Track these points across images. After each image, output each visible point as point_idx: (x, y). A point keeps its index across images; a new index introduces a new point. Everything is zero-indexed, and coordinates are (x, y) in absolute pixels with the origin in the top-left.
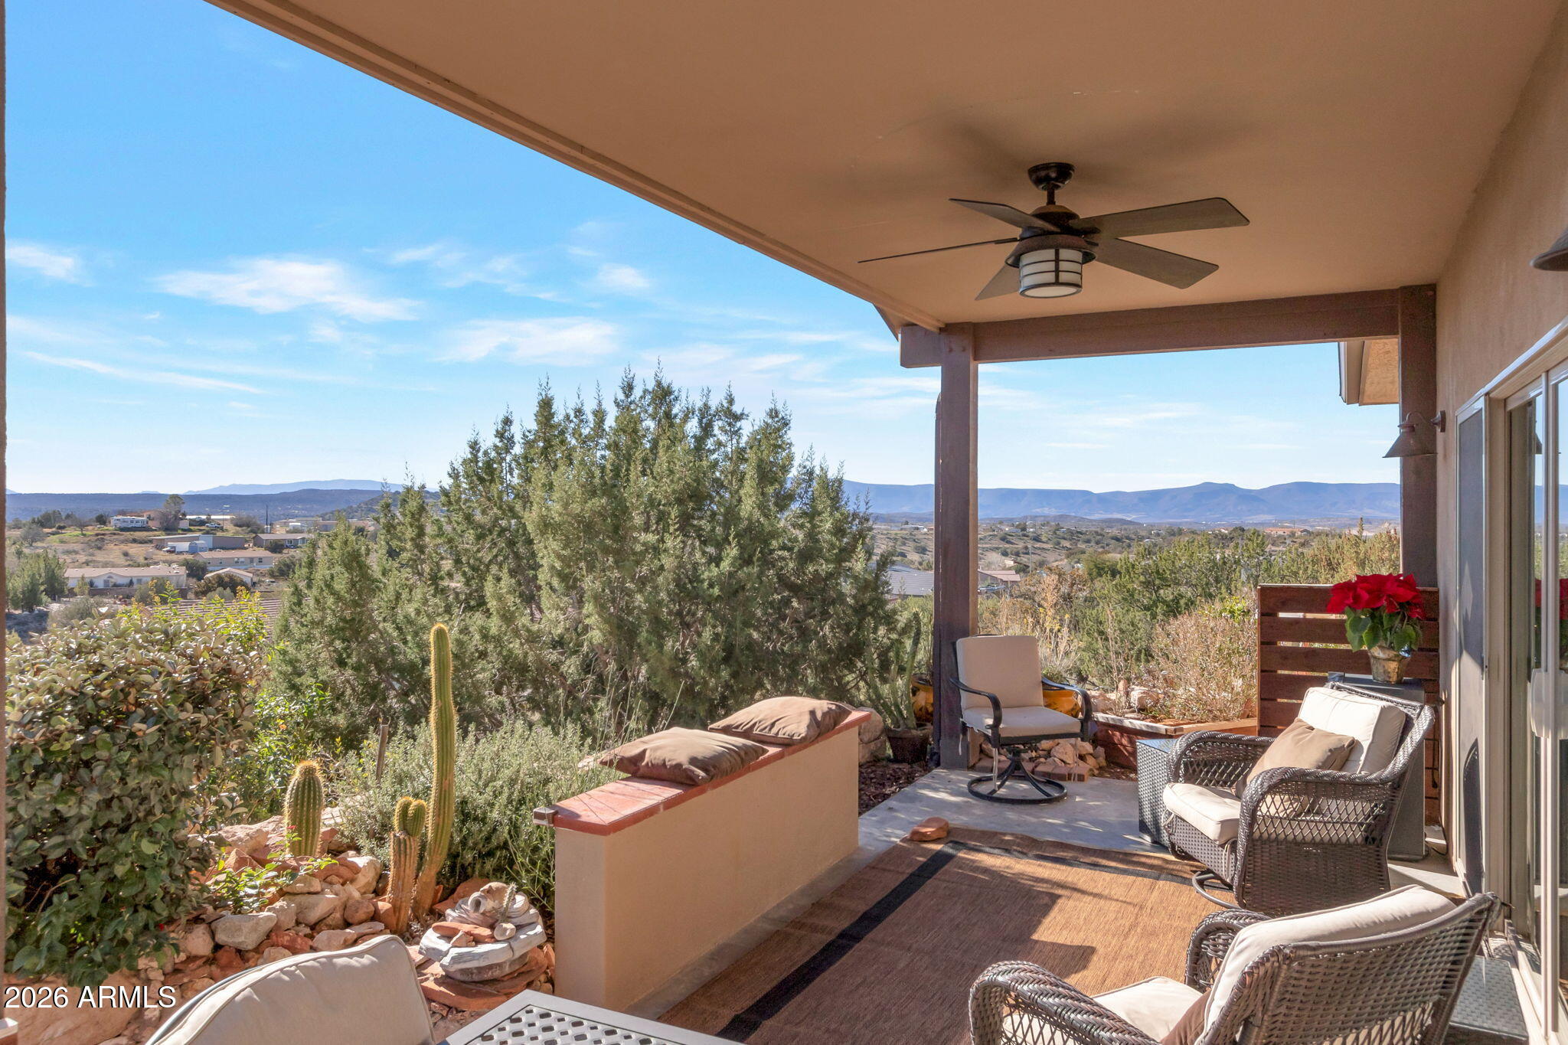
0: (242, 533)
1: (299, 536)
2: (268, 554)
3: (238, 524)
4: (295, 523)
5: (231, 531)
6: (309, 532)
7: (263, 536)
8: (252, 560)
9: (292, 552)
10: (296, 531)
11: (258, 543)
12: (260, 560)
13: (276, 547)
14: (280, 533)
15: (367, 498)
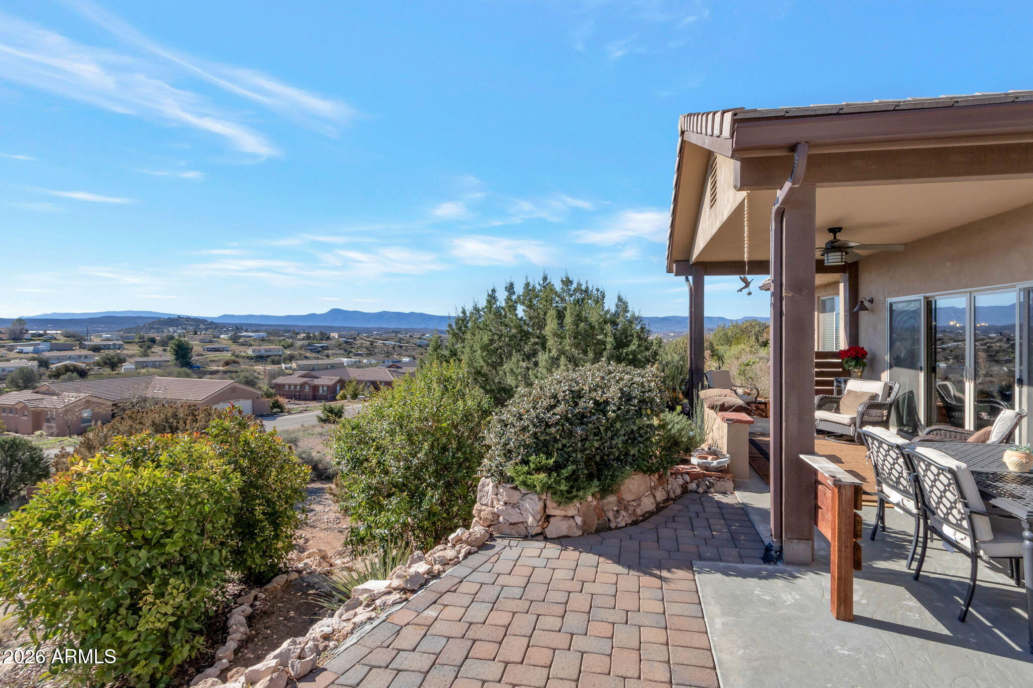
0: (70, 341)
1: (111, 343)
2: (91, 353)
3: (67, 336)
4: (105, 336)
5: (62, 340)
6: (118, 340)
7: (86, 343)
8: (80, 356)
9: (107, 352)
10: (108, 339)
11: (82, 347)
12: (86, 357)
13: (96, 349)
14: (96, 341)
15: (149, 321)
